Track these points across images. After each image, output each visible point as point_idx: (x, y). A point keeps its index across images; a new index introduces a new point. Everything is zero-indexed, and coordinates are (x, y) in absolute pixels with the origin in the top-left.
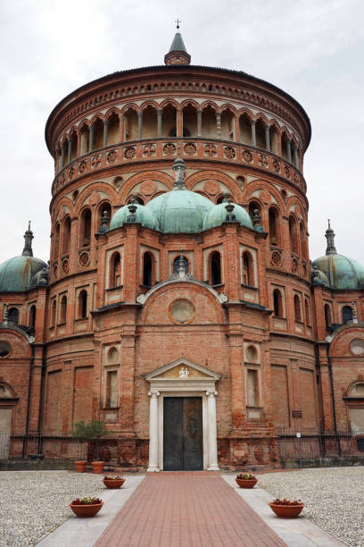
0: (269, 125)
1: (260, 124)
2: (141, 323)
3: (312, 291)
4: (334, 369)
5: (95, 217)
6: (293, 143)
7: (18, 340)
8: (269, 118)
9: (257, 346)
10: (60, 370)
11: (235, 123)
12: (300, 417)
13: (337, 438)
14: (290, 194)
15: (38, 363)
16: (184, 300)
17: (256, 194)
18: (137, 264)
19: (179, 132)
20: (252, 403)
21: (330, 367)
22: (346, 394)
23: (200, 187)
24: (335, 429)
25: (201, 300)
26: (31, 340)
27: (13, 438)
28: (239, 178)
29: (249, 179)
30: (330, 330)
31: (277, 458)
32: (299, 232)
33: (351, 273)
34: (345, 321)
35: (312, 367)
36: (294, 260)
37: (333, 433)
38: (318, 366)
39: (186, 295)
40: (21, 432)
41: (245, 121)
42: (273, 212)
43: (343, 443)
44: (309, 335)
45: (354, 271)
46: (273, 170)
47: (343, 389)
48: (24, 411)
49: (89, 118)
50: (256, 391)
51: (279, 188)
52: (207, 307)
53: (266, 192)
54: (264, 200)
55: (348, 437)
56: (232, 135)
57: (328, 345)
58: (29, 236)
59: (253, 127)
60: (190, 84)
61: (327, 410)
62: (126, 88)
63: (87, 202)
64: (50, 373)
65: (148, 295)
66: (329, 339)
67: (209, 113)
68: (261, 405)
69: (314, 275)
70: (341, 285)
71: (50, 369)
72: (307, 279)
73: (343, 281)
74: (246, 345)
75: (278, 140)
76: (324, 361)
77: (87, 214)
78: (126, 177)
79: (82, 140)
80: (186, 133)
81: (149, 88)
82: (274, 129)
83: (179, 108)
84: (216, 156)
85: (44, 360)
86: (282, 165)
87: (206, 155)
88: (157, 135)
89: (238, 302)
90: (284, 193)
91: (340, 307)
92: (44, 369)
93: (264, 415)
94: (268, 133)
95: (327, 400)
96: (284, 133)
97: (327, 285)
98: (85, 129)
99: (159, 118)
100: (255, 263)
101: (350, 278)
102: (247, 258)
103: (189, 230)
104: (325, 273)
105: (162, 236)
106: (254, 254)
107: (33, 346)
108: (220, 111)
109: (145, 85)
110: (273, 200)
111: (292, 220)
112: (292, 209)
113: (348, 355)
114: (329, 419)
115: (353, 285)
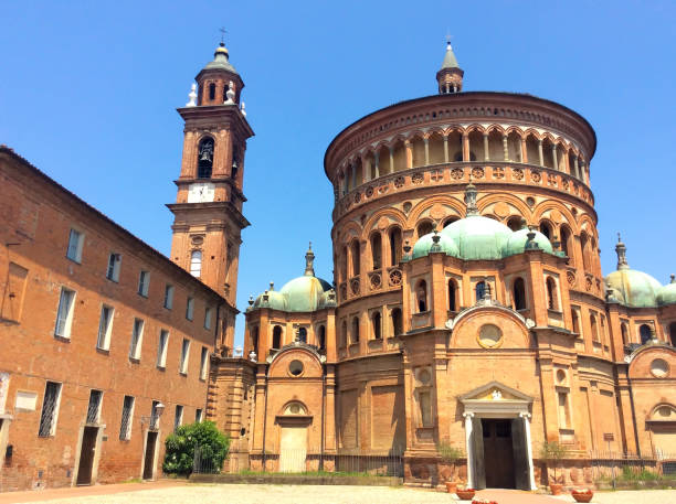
0: (556, 143)
1: (547, 145)
2: (451, 347)
3: (607, 311)
4: (635, 391)
5: (386, 241)
6: (579, 159)
7: (308, 359)
8: (556, 136)
9: (566, 371)
10: (353, 390)
11: (523, 147)
12: (612, 439)
13: (641, 463)
14: (580, 211)
15: (331, 382)
16: (493, 325)
17: (547, 215)
18: (444, 291)
19: (467, 158)
20: (564, 427)
21: (630, 389)
22: (648, 417)
23: (489, 210)
24: (638, 453)
25: (507, 325)
26: (323, 359)
27: (310, 457)
28: (528, 199)
29: (539, 199)
30: (628, 352)
31: (591, 479)
32: (590, 249)
33: (648, 291)
34: (644, 341)
35: (611, 389)
36: (588, 279)
37: (636, 458)
38: (617, 389)
39: (493, 319)
40: (317, 451)
41: (532, 142)
42: (565, 231)
43: (649, 469)
44: (607, 356)
45: (651, 288)
46: (562, 189)
47: (645, 412)
48: (319, 429)
49: (375, 145)
50: (567, 413)
51: (570, 207)
52: (514, 333)
53: (556, 211)
54: (555, 220)
55: (653, 463)
56: (518, 157)
57: (626, 367)
58: (310, 257)
59: (541, 148)
60: (475, 109)
61: (630, 434)
62: (411, 116)
63: (376, 227)
64: (343, 392)
65: (456, 320)
66: (628, 360)
67: (496, 137)
68: (572, 428)
69: (610, 292)
70: (637, 304)
71: (343, 387)
72: (602, 297)
73: (639, 298)
74: (555, 370)
75: (565, 158)
76: (623, 383)
77: (376, 239)
78: (414, 202)
79: (367, 166)
80: (473, 157)
81: (434, 115)
82: (560, 147)
83: (466, 133)
84: (504, 178)
85: (336, 379)
86: (570, 183)
87: (494, 178)
88: (443, 159)
89: (545, 327)
90: (574, 211)
91: (637, 327)
92: (336, 387)
93: (576, 437)
94: (555, 152)
95: (628, 423)
96: (571, 150)
97: (623, 303)
98: (370, 155)
99: (446, 143)
100: (558, 289)
101: (647, 295)
102: (550, 284)
103: (489, 256)
104: (619, 289)
105: (465, 264)
106: (557, 280)
107: (325, 367)
108: (506, 134)
109: (430, 112)
110: (564, 220)
111: (583, 238)
112: (584, 227)
113: (649, 376)
114: (631, 444)
115: (650, 302)
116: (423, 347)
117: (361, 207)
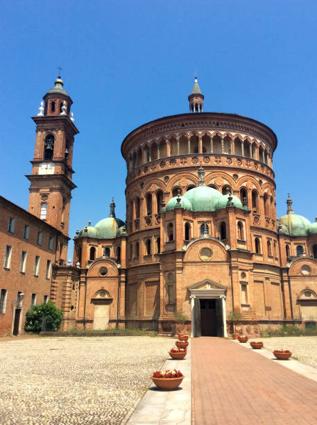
0: (251, 142)
1: (247, 143)
2: (184, 261)
3: (278, 238)
4: (291, 283)
5: (154, 199)
6: (266, 151)
7: (111, 266)
8: (252, 138)
9: (247, 273)
10: (136, 283)
11: (233, 145)
12: (270, 310)
13: (293, 322)
14: (264, 182)
15: (123, 279)
16: (208, 248)
17: (244, 184)
18: (182, 229)
19: (201, 151)
20: (244, 303)
21: (289, 282)
22: (299, 297)
23: (212, 182)
24: (292, 317)
25: (215, 248)
26: (119, 266)
27: (111, 321)
28: (234, 175)
29: (240, 175)
30: (289, 261)
31: (258, 331)
32: (269, 203)
33: (302, 226)
34: (298, 254)
35: (279, 282)
36: (267, 221)
37: (290, 320)
38: (282, 281)
39: (208, 245)
40: (115, 317)
41: (238, 141)
42: (255, 193)
43: (297, 325)
44: (277, 263)
45: (304, 225)
46: (254, 169)
47: (297, 294)
48: (116, 306)
49: (149, 141)
50: (246, 296)
51: (258, 180)
52: (219, 253)
53: (250, 182)
54: (249, 187)
55: (300, 322)
56: (230, 150)
57: (287, 269)
58: (113, 206)
59: (243, 145)
60: (206, 123)
61: (288, 306)
62: (170, 125)
63: (149, 190)
64: (130, 285)
65: (188, 245)
66: (289, 265)
67: (217, 139)
68: (249, 303)
69: (280, 228)
70: (296, 234)
71: (130, 282)
72: (275, 230)
73: (297, 231)
74: (240, 272)
75: (257, 151)
76: (286, 279)
77: (149, 197)
78: (171, 176)
79: (145, 154)
80: (204, 150)
81: (183, 126)
82: (254, 145)
83: (200, 137)
84: (221, 163)
85: (126, 277)
86: (259, 165)
87: (215, 163)
88: (187, 152)
89: (235, 249)
90: (261, 182)
91: (295, 247)
92: (126, 282)
93: (251, 309)
94: (251, 147)
95: (287, 300)
96: (260, 146)
97: (287, 233)
98: (146, 147)
99: (189, 142)
100: (244, 228)
101: (301, 229)
102: (240, 225)
103: (208, 210)
104: (286, 226)
105: (195, 214)
106: (244, 223)
107: (120, 271)
108: (223, 137)
109: (181, 124)
110: (254, 187)
111: (265, 197)
112: (266, 191)
113: (300, 275)
114: (289, 312)
115: (303, 233)
116: (170, 260)
117: (140, 178)
